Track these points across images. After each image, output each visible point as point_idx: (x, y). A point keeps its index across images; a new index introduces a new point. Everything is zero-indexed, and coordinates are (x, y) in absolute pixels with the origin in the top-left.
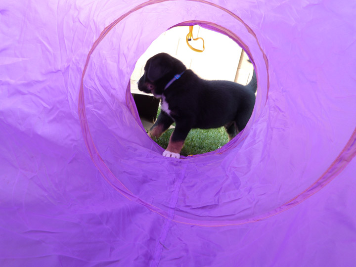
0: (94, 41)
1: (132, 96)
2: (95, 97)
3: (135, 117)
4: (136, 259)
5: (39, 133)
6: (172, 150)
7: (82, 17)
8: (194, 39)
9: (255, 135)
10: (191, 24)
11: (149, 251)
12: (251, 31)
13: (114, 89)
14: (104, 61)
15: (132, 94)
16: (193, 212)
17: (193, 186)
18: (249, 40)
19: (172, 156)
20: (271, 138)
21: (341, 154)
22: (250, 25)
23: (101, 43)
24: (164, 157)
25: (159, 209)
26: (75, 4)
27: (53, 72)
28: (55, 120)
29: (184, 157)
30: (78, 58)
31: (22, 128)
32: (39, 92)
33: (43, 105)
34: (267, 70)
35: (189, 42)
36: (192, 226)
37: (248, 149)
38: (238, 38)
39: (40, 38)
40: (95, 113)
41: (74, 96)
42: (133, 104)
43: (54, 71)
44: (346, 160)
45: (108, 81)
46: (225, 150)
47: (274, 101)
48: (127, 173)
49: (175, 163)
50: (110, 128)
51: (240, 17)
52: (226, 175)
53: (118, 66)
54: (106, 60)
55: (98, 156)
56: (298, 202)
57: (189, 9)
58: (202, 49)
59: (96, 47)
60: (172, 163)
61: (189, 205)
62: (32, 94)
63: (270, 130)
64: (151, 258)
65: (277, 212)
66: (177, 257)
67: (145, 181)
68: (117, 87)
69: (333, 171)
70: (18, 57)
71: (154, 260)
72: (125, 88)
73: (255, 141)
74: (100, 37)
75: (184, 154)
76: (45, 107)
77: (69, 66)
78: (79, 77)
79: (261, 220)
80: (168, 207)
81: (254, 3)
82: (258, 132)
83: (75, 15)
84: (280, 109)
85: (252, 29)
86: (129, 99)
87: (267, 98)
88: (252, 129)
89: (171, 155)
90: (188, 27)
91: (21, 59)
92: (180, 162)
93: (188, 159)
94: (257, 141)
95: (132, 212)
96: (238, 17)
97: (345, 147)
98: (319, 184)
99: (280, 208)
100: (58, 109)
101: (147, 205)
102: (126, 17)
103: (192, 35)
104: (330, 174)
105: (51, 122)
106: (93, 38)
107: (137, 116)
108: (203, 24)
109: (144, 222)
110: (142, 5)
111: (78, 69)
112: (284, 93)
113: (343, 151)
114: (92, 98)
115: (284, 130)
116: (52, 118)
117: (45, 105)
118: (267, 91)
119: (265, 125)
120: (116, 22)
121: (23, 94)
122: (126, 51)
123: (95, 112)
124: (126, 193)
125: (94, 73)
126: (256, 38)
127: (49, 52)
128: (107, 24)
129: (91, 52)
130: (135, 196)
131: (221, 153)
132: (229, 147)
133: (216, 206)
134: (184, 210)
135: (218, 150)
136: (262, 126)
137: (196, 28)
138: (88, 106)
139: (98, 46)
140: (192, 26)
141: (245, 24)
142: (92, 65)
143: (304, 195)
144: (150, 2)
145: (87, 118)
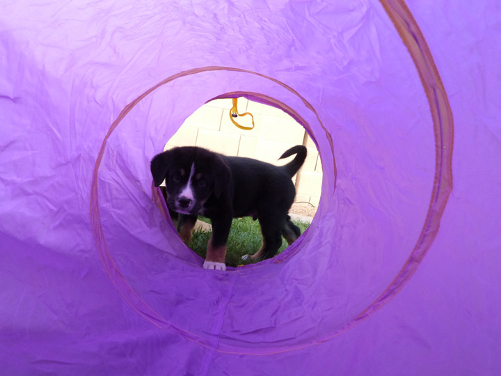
0: (112, 123)
1: (160, 190)
2: (115, 192)
5: (42, 242)
6: (215, 259)
7: (100, 96)
8: (240, 115)
9: (321, 235)
10: (234, 96)
12: (309, 105)
14: (123, 146)
16: (243, 338)
17: (242, 306)
18: (308, 115)
19: (217, 268)
20: (341, 238)
21: (413, 253)
25: (199, 336)
26: (92, 82)
27: (62, 165)
28: (61, 225)
29: (232, 268)
30: (90, 145)
32: (45, 191)
33: (48, 207)
34: (333, 152)
35: (234, 118)
36: (241, 356)
37: (312, 254)
38: (295, 113)
39: (50, 125)
40: (112, 213)
41: (85, 191)
42: (161, 200)
43: (63, 162)
44: (416, 261)
46: (286, 256)
47: (344, 191)
48: (155, 292)
49: (220, 276)
50: (132, 233)
51: (295, 89)
52: (286, 290)
53: (144, 152)
54: (126, 143)
55: (116, 270)
56: (368, 315)
57: (232, 78)
58: (251, 126)
60: (216, 278)
61: (238, 329)
62: (37, 193)
63: (339, 228)
65: (344, 329)
67: (179, 301)
68: (142, 178)
69: (404, 275)
70: (27, 150)
72: (151, 179)
73: (321, 243)
74: (119, 117)
75: (232, 263)
76: (51, 210)
77: (80, 155)
78: (92, 168)
79: (325, 341)
80: (210, 334)
81: (309, 75)
82: (325, 231)
83: (91, 94)
84: (350, 202)
85: (310, 103)
86: (156, 193)
87: (335, 187)
88: (318, 227)
89: (215, 267)
90: (231, 100)
91: (30, 153)
92: (227, 275)
93: (238, 271)
94: (323, 244)
95: (160, 344)
96: (293, 90)
97: (416, 246)
98: (390, 292)
99: (349, 324)
100: (65, 210)
101: (183, 334)
102: (153, 92)
103: (237, 110)
104: (402, 279)
105: (55, 228)
106: (110, 119)
108: (250, 96)
109: (179, 355)
110: (173, 78)
111: (91, 159)
112: (354, 181)
113: (415, 249)
114: (111, 194)
115: (355, 227)
116: (57, 223)
117: (52, 207)
118: (334, 178)
119: (333, 222)
120: (140, 98)
121: (29, 194)
122: (153, 134)
123: (113, 211)
124: (154, 318)
125: (115, 162)
126: (317, 114)
127: (59, 140)
128: (129, 102)
129: (107, 137)
130: (166, 322)
131: (282, 260)
132: (291, 252)
133: (272, 328)
134: (231, 336)
135: (276, 256)
136: (330, 224)
137: (242, 101)
138: (104, 204)
139: (116, 128)
140: (236, 98)
141: (302, 98)
142: (108, 151)
143: (374, 307)
144: (183, 74)
145: (102, 221)
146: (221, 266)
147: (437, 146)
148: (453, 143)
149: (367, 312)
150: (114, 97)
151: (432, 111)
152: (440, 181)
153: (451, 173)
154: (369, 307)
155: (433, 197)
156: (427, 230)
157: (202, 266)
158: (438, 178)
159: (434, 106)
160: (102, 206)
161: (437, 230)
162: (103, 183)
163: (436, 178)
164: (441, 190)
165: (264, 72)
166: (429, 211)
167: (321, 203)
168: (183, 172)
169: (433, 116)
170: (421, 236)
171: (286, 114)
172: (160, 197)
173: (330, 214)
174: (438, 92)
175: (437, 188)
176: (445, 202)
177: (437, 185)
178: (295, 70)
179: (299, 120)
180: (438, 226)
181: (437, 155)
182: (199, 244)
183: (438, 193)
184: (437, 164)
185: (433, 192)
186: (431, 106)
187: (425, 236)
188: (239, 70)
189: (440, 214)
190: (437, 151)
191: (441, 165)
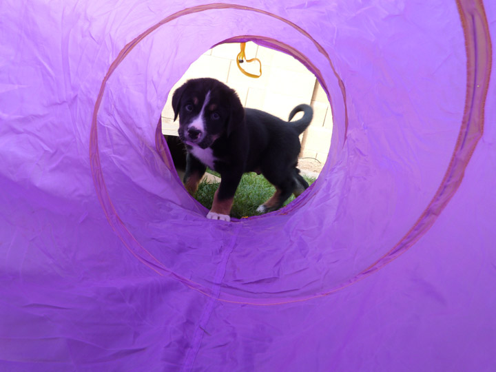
0: (111, 63)
1: (164, 138)
2: (115, 138)
3: (169, 166)
4: (168, 346)
5: (38, 184)
6: (219, 211)
7: (95, 30)
8: (247, 61)
9: (328, 187)
10: (242, 40)
11: (185, 337)
12: (322, 49)
13: (140, 128)
14: (124, 90)
15: (165, 135)
16: (244, 287)
17: (245, 256)
18: (319, 61)
19: (221, 219)
20: (349, 190)
21: (429, 205)
22: (321, 42)
23: (121, 65)
24: (208, 220)
25: (200, 285)
26: (86, 13)
27: (56, 104)
28: (58, 168)
29: (236, 220)
30: (88, 86)
31: (14, 178)
32: (38, 131)
33: (43, 148)
34: (345, 101)
35: (241, 64)
36: (243, 306)
37: (319, 206)
38: (306, 59)
39: (40, 58)
40: (114, 160)
41: (84, 135)
42: (165, 149)
43: (58, 101)
44: (434, 214)
45: (130, 117)
46: (291, 209)
47: (354, 142)
48: (157, 240)
49: (223, 226)
51: (307, 31)
52: (291, 241)
53: (146, 97)
54: (127, 88)
55: (117, 217)
56: (376, 269)
57: (240, 20)
58: (258, 74)
59: (113, 70)
60: (219, 227)
61: (240, 279)
62: (29, 133)
63: (348, 180)
64: (187, 346)
65: (350, 281)
66: (221, 344)
67: (181, 249)
68: (144, 125)
69: (419, 228)
70: (13, 83)
71: (192, 348)
72: (155, 127)
73: (329, 195)
74: (118, 57)
75: (236, 215)
76: (46, 151)
77: (76, 96)
78: (90, 110)
79: (330, 294)
80: (212, 283)
81: (323, 13)
82: (333, 183)
83: (86, 27)
84: (361, 152)
85: (323, 47)
86: (160, 142)
87: (346, 138)
88: (326, 180)
89: (219, 218)
90: (239, 44)
91: (16, 87)
92: (231, 225)
93: (241, 222)
94: (331, 196)
95: (163, 290)
96: (305, 32)
97: (435, 197)
98: (402, 246)
99: (356, 277)
100: (62, 153)
101: (184, 281)
102: (154, 31)
103: (244, 55)
104: (416, 232)
105: (53, 170)
106: (108, 58)
107: (171, 165)
108: (259, 41)
109: (179, 302)
110: (176, 15)
111: (90, 101)
112: (366, 131)
113: (432, 202)
114: (111, 139)
115: (365, 179)
116: (54, 165)
117: (47, 148)
118: (345, 128)
119: (342, 174)
120: (141, 37)
121: (18, 133)
122: (155, 78)
123: (116, 158)
124: (156, 266)
125: (113, 106)
126: (329, 60)
127: (51, 76)
128: (129, 40)
129: (107, 78)
130: (167, 269)
131: (287, 213)
132: (297, 205)
133: (275, 278)
134: (233, 285)
135: (282, 209)
136: (339, 176)
137: (250, 45)
138: (104, 150)
139: (116, 69)
140: (245, 42)
141: (314, 41)
142: (108, 94)
143: (384, 260)
144: (187, 12)
145: (102, 167)
146: (226, 218)
147: (468, 86)
148: (489, 81)
149: (377, 266)
150: (112, 33)
151: (467, 44)
152: (468, 125)
153: (483, 116)
154: (379, 261)
155: (458, 143)
156: (448, 181)
157: (206, 217)
158: (466, 123)
159: (471, 37)
160: (102, 151)
161: (460, 180)
162: (103, 128)
163: (463, 122)
164: (468, 137)
165: (275, 11)
166: (452, 160)
167: (330, 155)
168: (196, 101)
169: (467, 50)
170: (440, 188)
171: (297, 61)
172: (164, 146)
173: (338, 167)
174: (477, 18)
175: (464, 134)
176: (472, 150)
177: (465, 130)
178: (309, 6)
179: (311, 68)
180: (462, 176)
181: (468, 96)
182: (203, 194)
183: (464, 140)
184: (466, 107)
185: (459, 139)
186: (466, 37)
187: (445, 187)
188: (248, 8)
189: (466, 163)
190: (468, 91)
191: (472, 107)
